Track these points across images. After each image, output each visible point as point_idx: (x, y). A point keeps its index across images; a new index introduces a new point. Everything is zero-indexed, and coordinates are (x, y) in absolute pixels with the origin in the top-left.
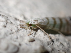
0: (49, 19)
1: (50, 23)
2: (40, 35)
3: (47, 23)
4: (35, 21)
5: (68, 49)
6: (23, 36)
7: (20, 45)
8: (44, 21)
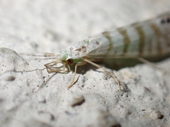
0: (112, 35)
1: (115, 45)
2: (95, 79)
3: (108, 48)
4: (80, 50)
5: (164, 100)
6: (57, 93)
7: (53, 118)
8: (101, 44)
